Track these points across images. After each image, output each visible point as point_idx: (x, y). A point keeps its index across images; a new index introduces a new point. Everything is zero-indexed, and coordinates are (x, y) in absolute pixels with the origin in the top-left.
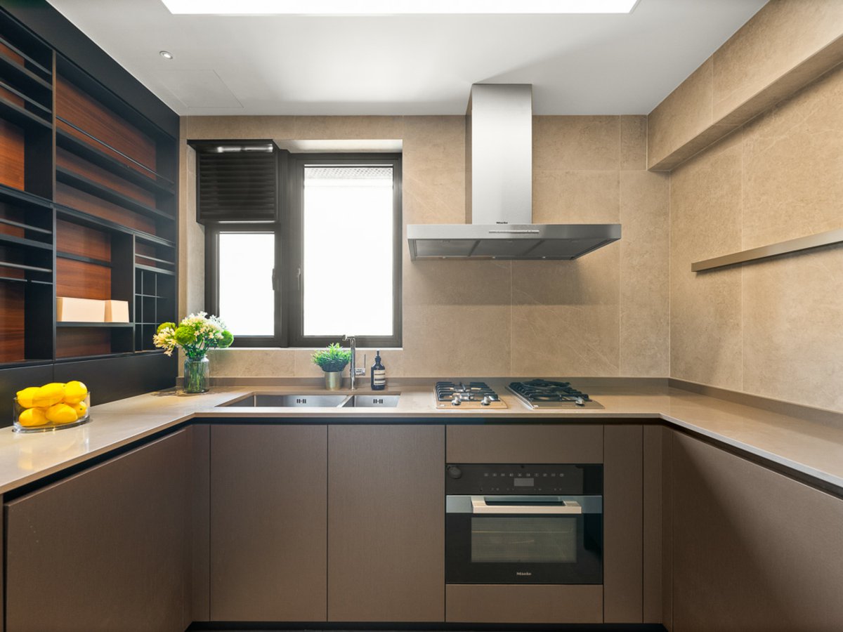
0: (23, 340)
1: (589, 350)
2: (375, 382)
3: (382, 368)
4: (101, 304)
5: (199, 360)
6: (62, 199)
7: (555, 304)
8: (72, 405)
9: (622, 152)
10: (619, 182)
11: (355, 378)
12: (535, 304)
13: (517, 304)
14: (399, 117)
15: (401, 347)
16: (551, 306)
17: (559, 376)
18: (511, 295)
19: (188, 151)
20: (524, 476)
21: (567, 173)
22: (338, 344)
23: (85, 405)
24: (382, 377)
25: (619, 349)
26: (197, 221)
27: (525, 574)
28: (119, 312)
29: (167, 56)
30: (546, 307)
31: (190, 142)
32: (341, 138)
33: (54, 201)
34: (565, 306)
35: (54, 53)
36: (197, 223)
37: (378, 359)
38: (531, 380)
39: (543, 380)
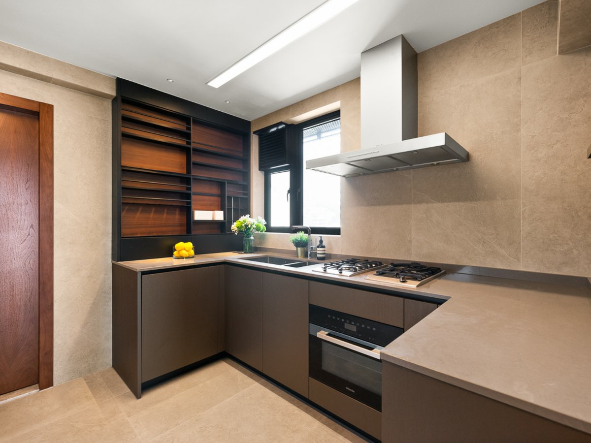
0: (186, 227)
1: (484, 242)
2: (318, 255)
3: (324, 247)
4: (210, 213)
5: (249, 237)
6: (195, 173)
7: (450, 202)
8: (187, 251)
9: (523, 47)
10: (520, 78)
11: (310, 253)
12: (432, 203)
13: (416, 203)
14: (338, 86)
15: (339, 234)
16: (446, 204)
17: (454, 263)
18: (412, 196)
19: (254, 137)
20: (350, 323)
21: (461, 86)
22: (303, 232)
23: (192, 252)
24: (322, 252)
25: (520, 243)
26: (259, 170)
27: (351, 390)
28: (219, 216)
29: (228, 102)
30: (441, 205)
31: (254, 133)
32: (310, 110)
33: (192, 174)
34: (460, 203)
35: (192, 118)
36: (259, 171)
37: (321, 241)
38: (410, 263)
39: (420, 264)
